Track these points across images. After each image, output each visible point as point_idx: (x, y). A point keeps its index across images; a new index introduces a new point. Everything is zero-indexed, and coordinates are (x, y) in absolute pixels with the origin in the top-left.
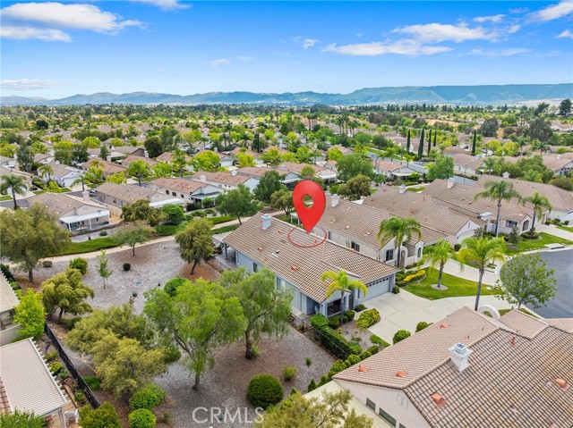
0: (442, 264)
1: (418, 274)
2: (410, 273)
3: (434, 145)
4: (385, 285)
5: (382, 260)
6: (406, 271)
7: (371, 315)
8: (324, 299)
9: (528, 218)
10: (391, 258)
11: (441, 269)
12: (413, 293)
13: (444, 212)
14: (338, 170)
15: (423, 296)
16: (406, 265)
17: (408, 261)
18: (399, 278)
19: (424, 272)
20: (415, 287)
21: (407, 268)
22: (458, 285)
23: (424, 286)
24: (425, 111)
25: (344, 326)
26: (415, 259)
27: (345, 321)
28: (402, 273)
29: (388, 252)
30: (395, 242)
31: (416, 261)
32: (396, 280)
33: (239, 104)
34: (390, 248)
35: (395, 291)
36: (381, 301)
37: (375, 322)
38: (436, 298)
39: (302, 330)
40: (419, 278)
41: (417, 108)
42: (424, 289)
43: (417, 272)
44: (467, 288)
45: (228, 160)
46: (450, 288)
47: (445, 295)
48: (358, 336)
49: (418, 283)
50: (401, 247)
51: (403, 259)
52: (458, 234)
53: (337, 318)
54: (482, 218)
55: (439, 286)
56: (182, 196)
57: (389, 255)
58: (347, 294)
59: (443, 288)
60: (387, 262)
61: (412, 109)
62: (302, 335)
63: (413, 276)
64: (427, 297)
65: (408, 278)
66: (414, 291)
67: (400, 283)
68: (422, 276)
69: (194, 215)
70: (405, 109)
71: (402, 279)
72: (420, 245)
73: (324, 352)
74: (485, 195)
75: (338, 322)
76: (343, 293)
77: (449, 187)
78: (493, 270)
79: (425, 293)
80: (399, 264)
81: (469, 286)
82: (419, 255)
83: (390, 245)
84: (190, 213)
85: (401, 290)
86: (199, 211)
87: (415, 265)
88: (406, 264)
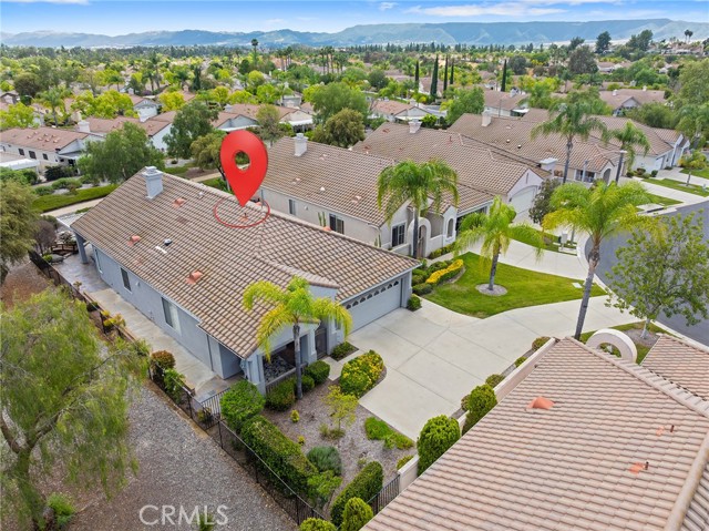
0: (498, 247)
1: (452, 268)
2: (437, 267)
3: (452, 83)
4: (392, 295)
5: (384, 247)
6: (429, 263)
7: (365, 369)
8: (254, 346)
9: (609, 166)
10: (402, 241)
11: (496, 257)
12: (446, 305)
13: (485, 157)
14: (315, 110)
15: (465, 311)
16: (427, 252)
17: (431, 245)
18: (419, 278)
19: (461, 262)
20: (447, 294)
21: (431, 257)
22: (523, 283)
23: (465, 289)
24: (433, 52)
25: (305, 401)
26: (444, 240)
27: (306, 389)
28: (423, 268)
29: (395, 230)
30: (408, 211)
31: (446, 244)
32: (413, 284)
33: (190, 46)
34: (399, 223)
35: (412, 306)
36: (386, 330)
37: (375, 382)
38: (490, 313)
39: (207, 421)
40: (452, 275)
41: (424, 49)
42: (465, 297)
43: (449, 263)
44: (540, 287)
45: (148, 106)
46: (511, 290)
47: (505, 305)
48: (335, 426)
49: (453, 285)
50: (420, 218)
51: (423, 240)
52: (510, 194)
53: (289, 385)
54: (543, 167)
55: (491, 289)
56: (45, 157)
57: (398, 236)
58: (309, 329)
59: (499, 291)
60: (395, 249)
61: (417, 50)
62: (203, 436)
63: (443, 272)
64: (473, 313)
65: (433, 278)
66: (447, 301)
67: (420, 287)
68: (459, 271)
69: (56, 187)
70: (409, 49)
71: (424, 279)
72: (451, 215)
73: (252, 485)
74: (548, 129)
75: (291, 396)
76: (296, 329)
77: (485, 125)
78: (574, 252)
79: (467, 303)
80: (416, 252)
81: (543, 284)
82: (450, 234)
83: (399, 218)
84: (50, 184)
85: (424, 302)
86: (68, 179)
87: (444, 251)
88: (429, 249)
